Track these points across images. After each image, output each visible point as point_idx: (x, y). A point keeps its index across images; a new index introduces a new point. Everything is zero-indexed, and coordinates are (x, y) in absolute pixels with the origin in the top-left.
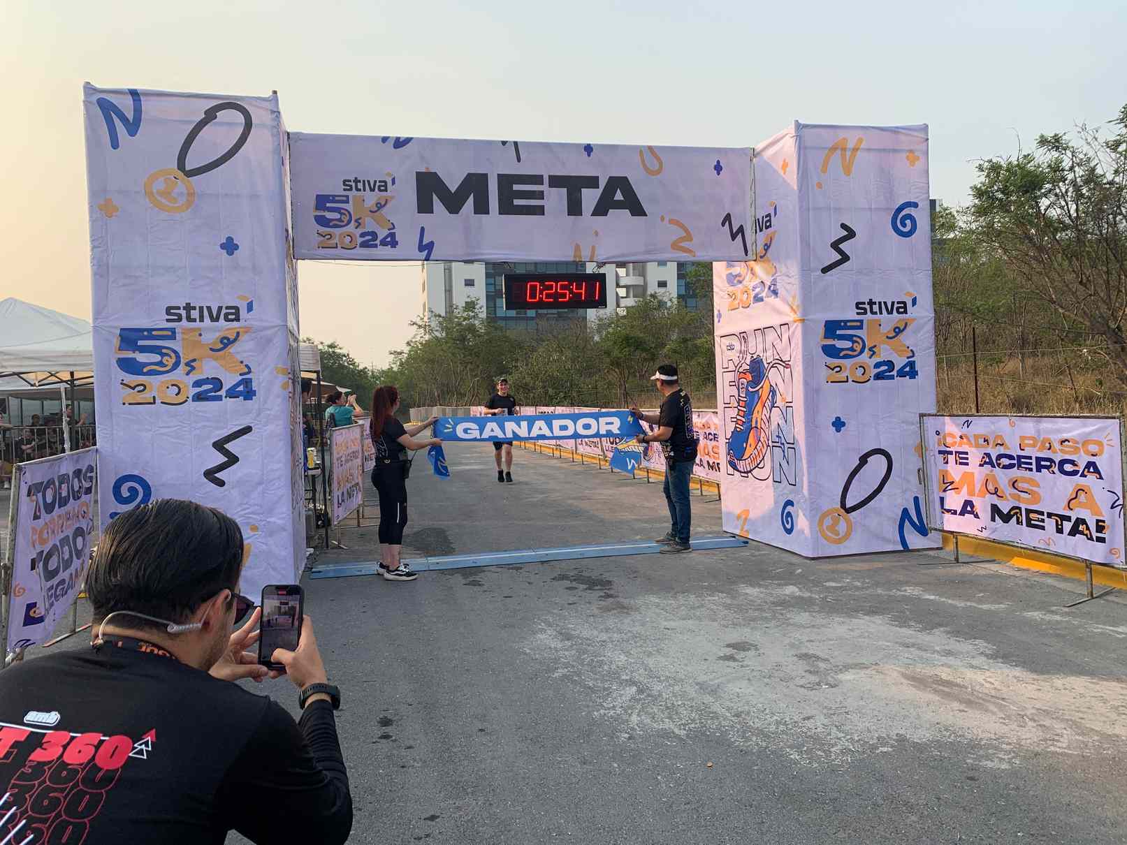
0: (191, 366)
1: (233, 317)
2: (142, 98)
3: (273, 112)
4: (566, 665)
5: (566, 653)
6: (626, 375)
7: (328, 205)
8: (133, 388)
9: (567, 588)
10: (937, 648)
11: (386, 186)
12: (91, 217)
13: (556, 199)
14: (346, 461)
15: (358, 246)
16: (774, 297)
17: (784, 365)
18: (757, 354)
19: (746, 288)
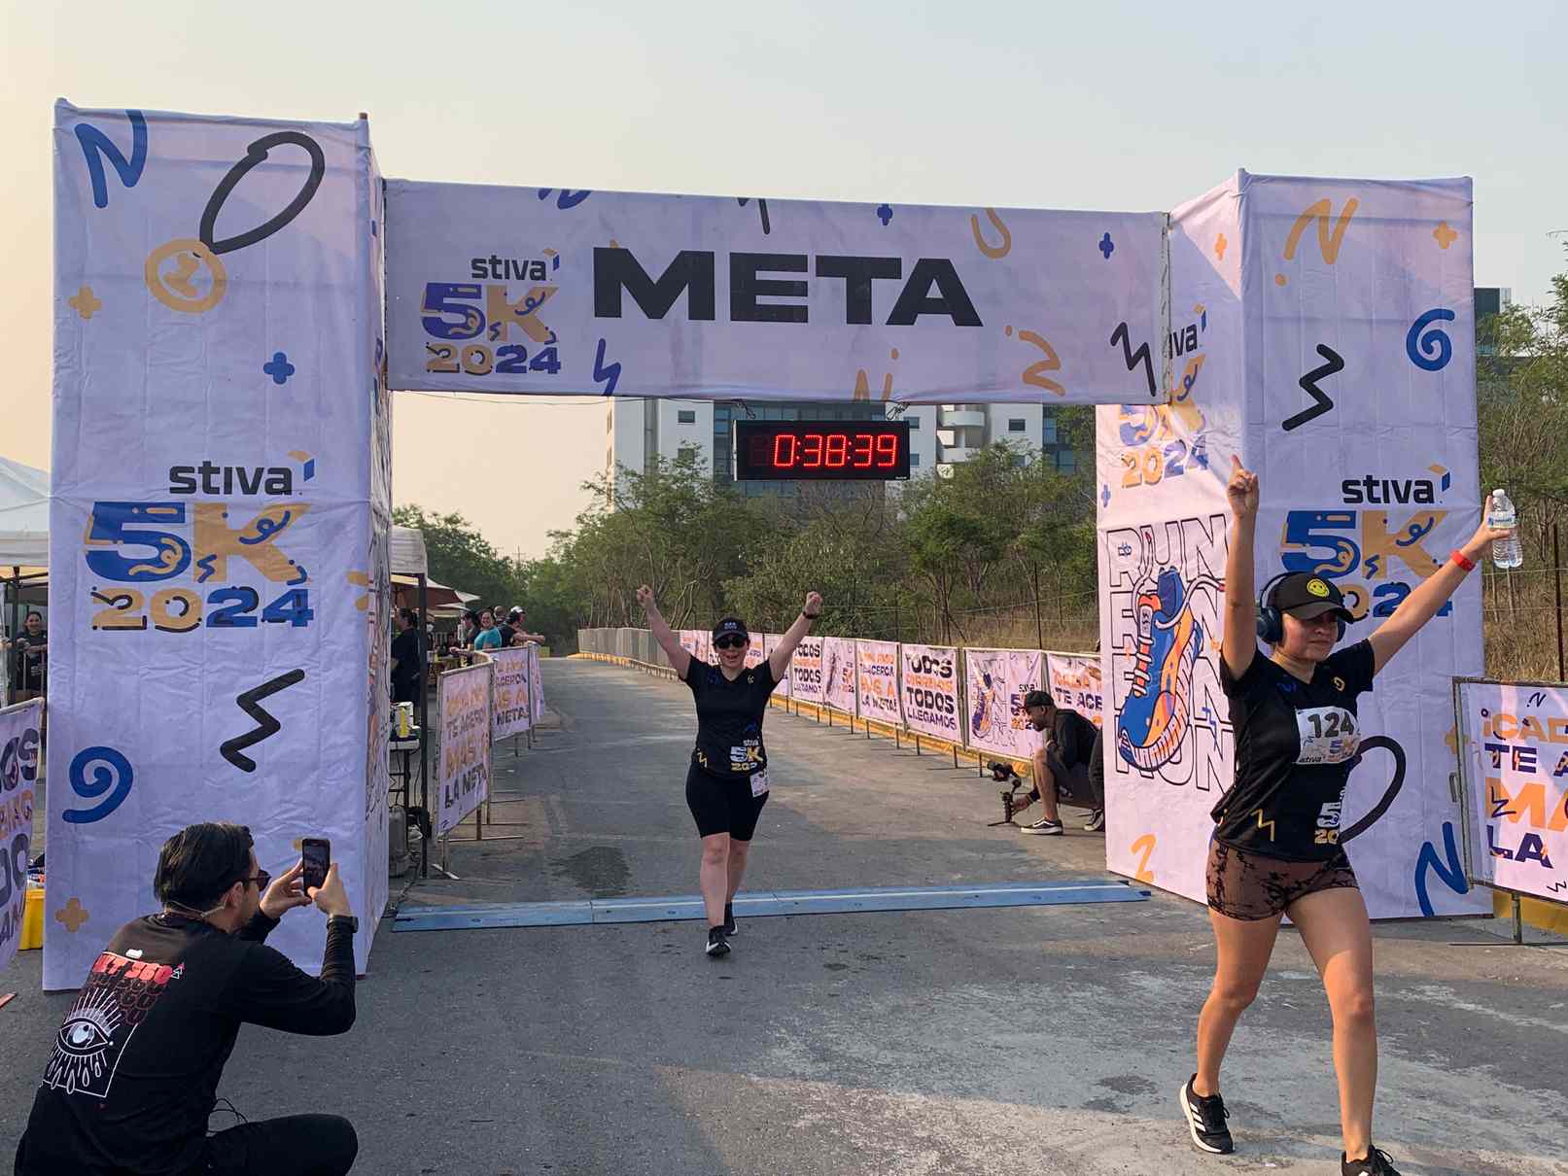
0: (207, 567)
1: (280, 486)
2: (148, 125)
3: (360, 148)
4: (820, 1107)
5: (821, 1085)
6: (948, 584)
7: (447, 300)
8: (111, 602)
9: (829, 966)
10: (1475, 1103)
11: (544, 274)
12: (57, 317)
13: (827, 296)
14: (462, 728)
15: (494, 370)
16: (1199, 467)
17: (1217, 585)
18: (1169, 564)
19: (1153, 451)
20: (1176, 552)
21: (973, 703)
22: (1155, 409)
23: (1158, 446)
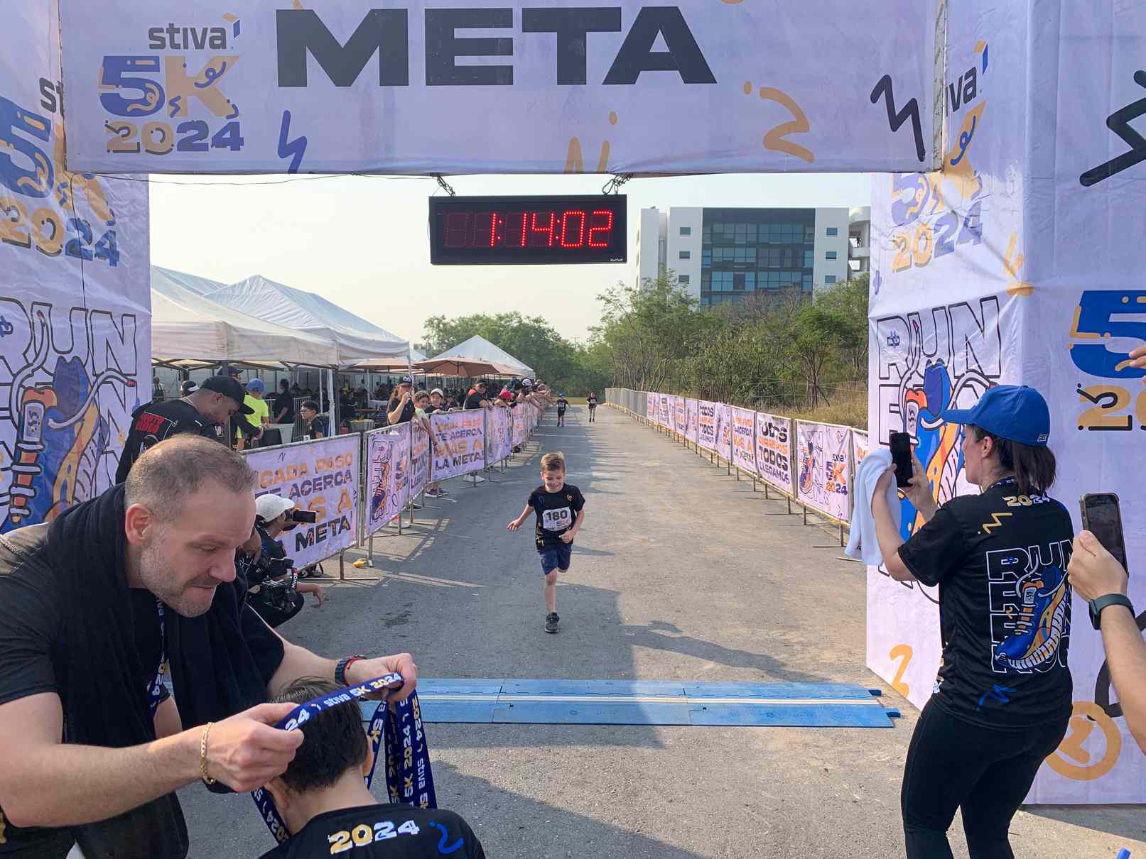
6: (817, 365)
7: (124, 75)
11: (223, 38)
13: (535, 53)
14: (294, 494)
15: (175, 148)
16: (972, 241)
17: (988, 384)
18: (937, 357)
19: (924, 228)
20: (944, 343)
21: (800, 465)
22: (925, 179)
23: (928, 222)
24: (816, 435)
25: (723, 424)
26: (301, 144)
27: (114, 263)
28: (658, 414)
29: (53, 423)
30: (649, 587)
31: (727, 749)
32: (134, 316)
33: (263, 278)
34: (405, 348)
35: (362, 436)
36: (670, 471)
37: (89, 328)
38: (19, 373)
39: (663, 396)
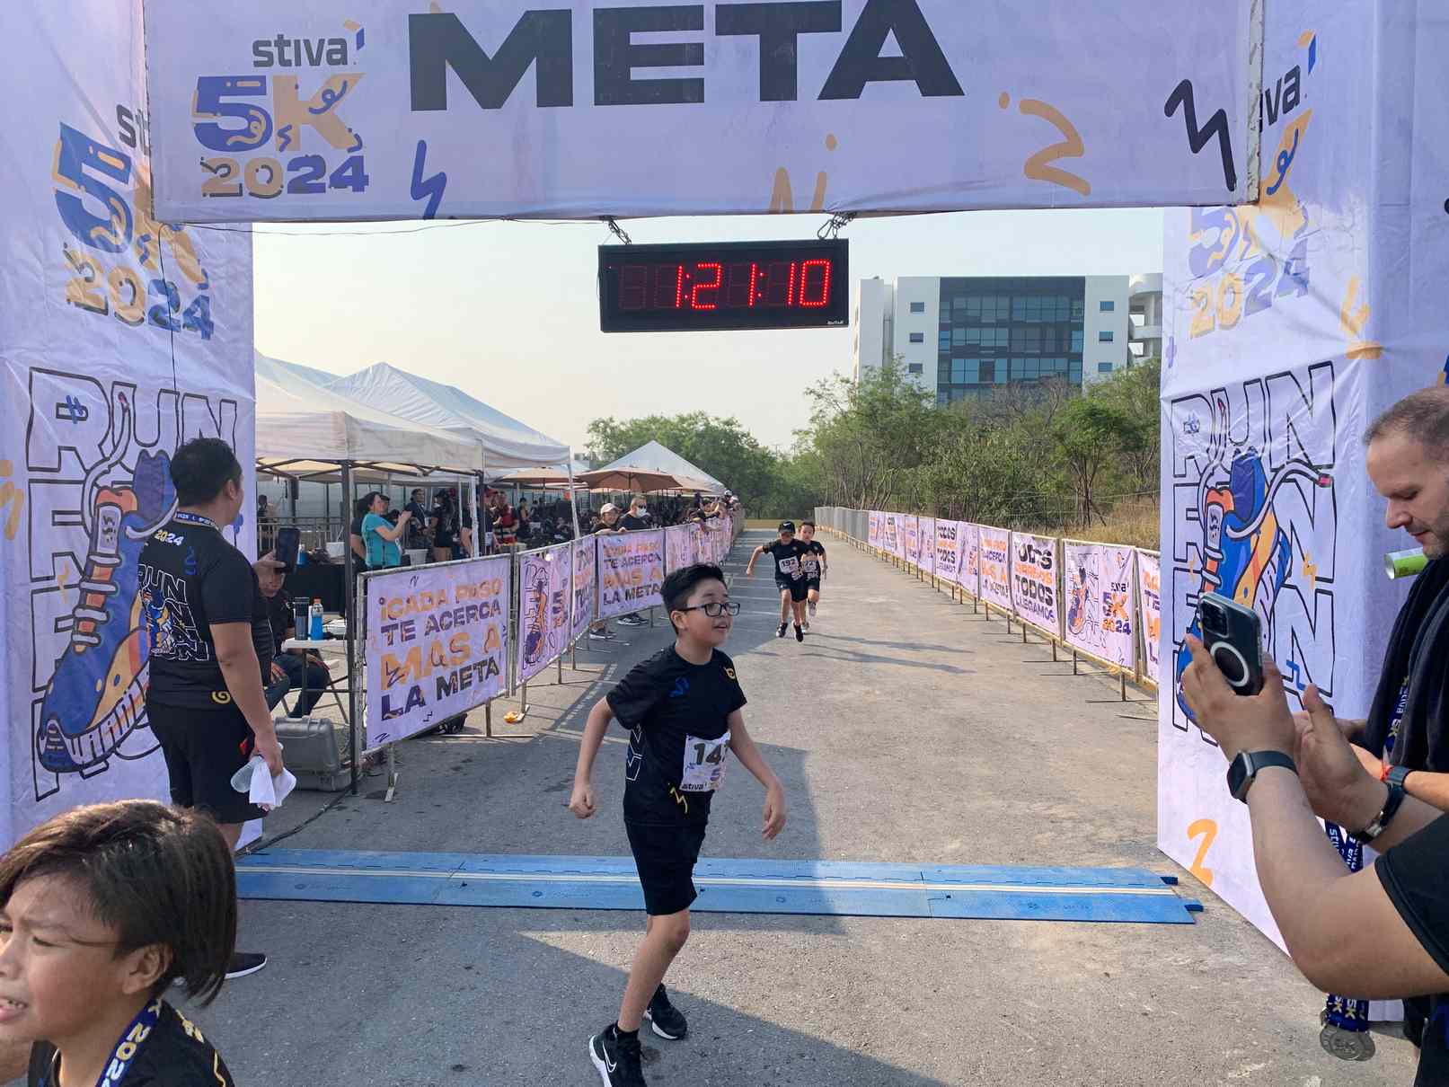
6: (1091, 472)
7: (223, 100)
11: (344, 52)
13: (732, 62)
14: (432, 628)
15: (285, 190)
16: (1296, 292)
17: (1316, 477)
18: (1248, 444)
19: (1232, 280)
20: (1257, 426)
21: (1069, 598)
22: (1234, 216)
23: (1237, 270)
24: (1089, 557)
25: (969, 548)
26: (440, 181)
27: (207, 335)
28: (883, 538)
29: (133, 532)
30: (875, 749)
31: (979, 948)
32: (235, 402)
33: (391, 368)
34: (564, 455)
35: (513, 557)
36: (897, 609)
37: (180, 414)
38: (92, 468)
39: (888, 515)
